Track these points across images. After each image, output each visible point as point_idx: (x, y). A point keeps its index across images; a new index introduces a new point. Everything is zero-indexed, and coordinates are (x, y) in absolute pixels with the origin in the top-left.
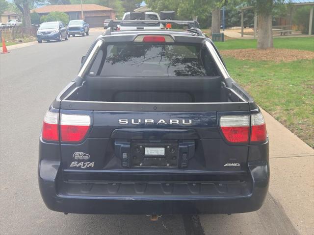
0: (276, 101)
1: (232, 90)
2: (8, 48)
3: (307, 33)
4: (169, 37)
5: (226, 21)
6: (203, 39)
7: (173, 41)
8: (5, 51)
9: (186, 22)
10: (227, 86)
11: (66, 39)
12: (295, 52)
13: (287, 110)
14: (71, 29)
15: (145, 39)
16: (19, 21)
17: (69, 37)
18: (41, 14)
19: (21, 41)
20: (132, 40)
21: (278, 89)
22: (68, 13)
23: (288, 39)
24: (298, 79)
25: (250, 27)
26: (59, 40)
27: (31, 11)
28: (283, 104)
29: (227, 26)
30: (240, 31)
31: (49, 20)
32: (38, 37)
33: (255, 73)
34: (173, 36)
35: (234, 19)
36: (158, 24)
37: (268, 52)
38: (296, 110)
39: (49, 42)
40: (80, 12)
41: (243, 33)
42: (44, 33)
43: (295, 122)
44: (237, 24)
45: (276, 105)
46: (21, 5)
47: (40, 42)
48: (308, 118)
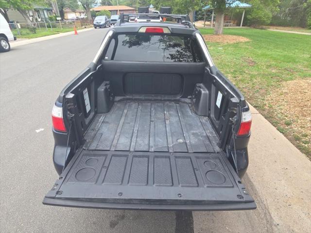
0: (228, 70)
1: (216, 77)
2: (78, 31)
3: (240, 26)
4: (167, 29)
5: (196, 17)
6: (194, 31)
7: (170, 32)
8: (76, 33)
9: (180, 16)
10: (211, 72)
11: (110, 26)
12: (235, 37)
13: (235, 77)
14: (112, 20)
15: (147, 29)
16: (86, 15)
17: (111, 25)
18: (97, 11)
19: (85, 27)
20: (137, 31)
21: (228, 62)
22: (111, 11)
23: (229, 28)
24: (238, 55)
25: (208, 21)
26: (105, 27)
27: (91, 10)
28: (232, 73)
29: (196, 20)
30: (203, 23)
31: (101, 15)
32: (95, 25)
33: (213, 50)
34: (170, 28)
35: (200, 16)
36: (158, 18)
37: (220, 37)
38: (240, 77)
39: (100, 28)
40: (117, 11)
41: (205, 25)
42: (97, 23)
43: (241, 86)
44: (201, 19)
45: (228, 73)
46: (85, 6)
47: (96, 28)
48: (248, 83)
